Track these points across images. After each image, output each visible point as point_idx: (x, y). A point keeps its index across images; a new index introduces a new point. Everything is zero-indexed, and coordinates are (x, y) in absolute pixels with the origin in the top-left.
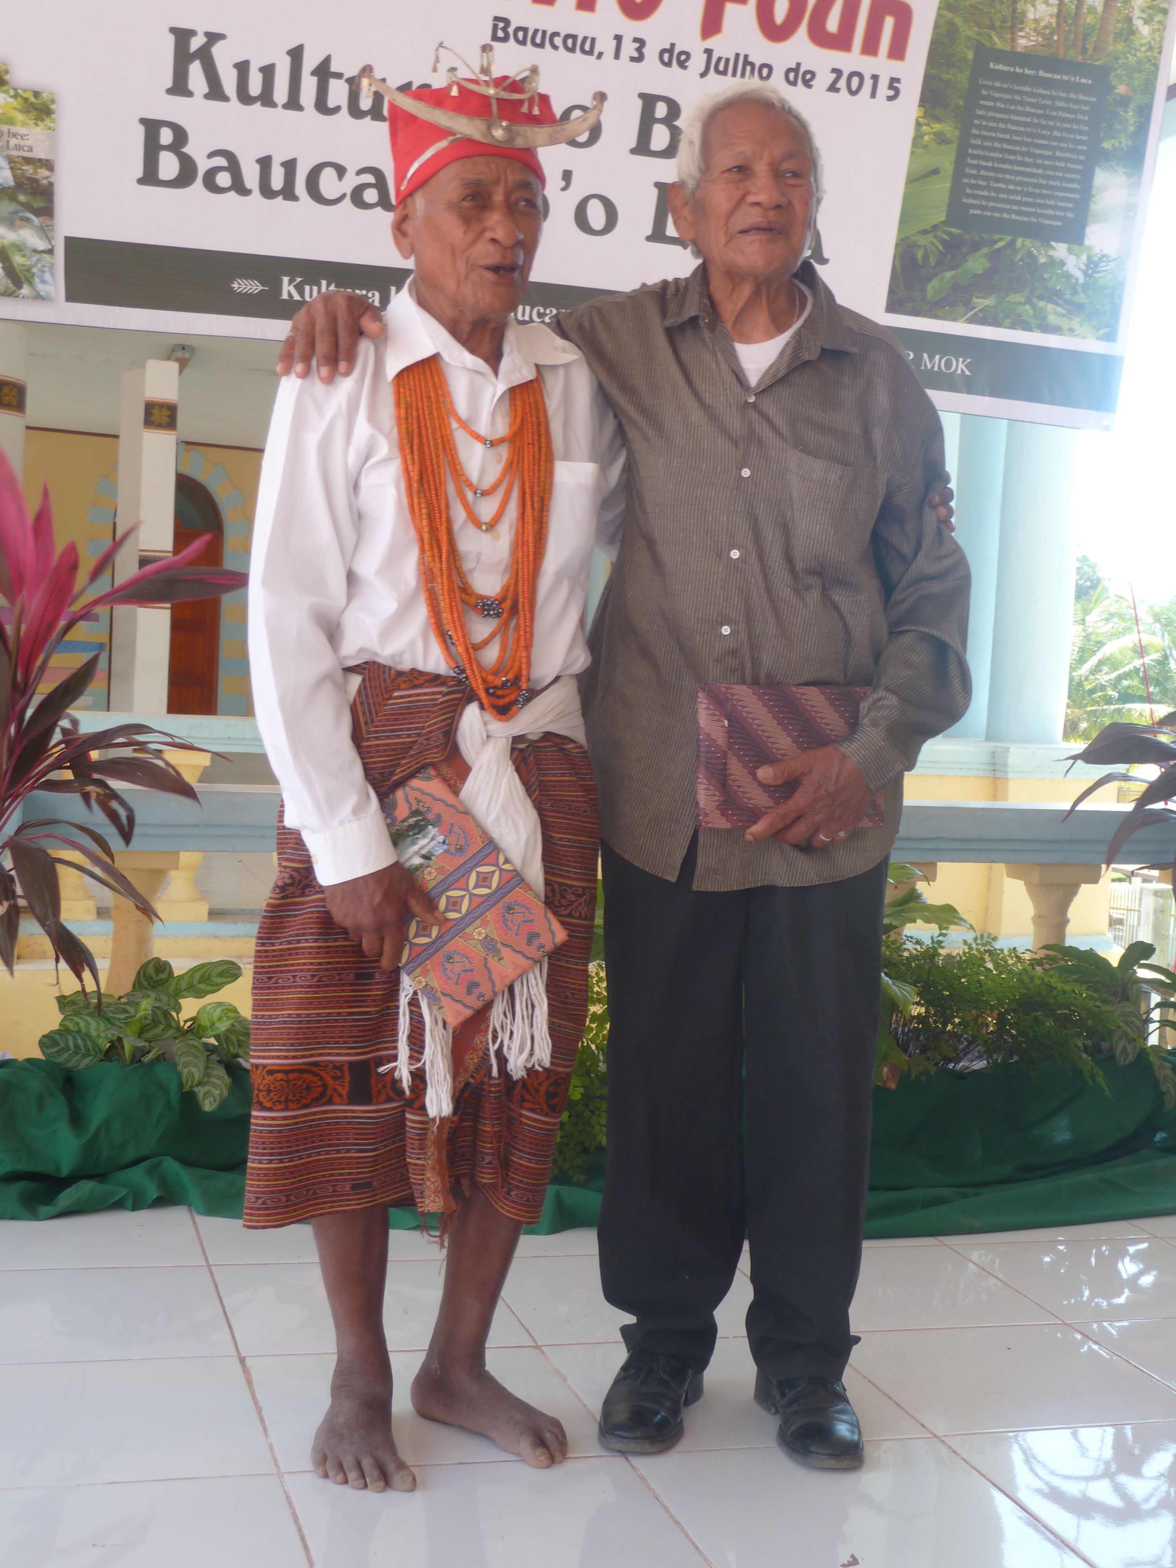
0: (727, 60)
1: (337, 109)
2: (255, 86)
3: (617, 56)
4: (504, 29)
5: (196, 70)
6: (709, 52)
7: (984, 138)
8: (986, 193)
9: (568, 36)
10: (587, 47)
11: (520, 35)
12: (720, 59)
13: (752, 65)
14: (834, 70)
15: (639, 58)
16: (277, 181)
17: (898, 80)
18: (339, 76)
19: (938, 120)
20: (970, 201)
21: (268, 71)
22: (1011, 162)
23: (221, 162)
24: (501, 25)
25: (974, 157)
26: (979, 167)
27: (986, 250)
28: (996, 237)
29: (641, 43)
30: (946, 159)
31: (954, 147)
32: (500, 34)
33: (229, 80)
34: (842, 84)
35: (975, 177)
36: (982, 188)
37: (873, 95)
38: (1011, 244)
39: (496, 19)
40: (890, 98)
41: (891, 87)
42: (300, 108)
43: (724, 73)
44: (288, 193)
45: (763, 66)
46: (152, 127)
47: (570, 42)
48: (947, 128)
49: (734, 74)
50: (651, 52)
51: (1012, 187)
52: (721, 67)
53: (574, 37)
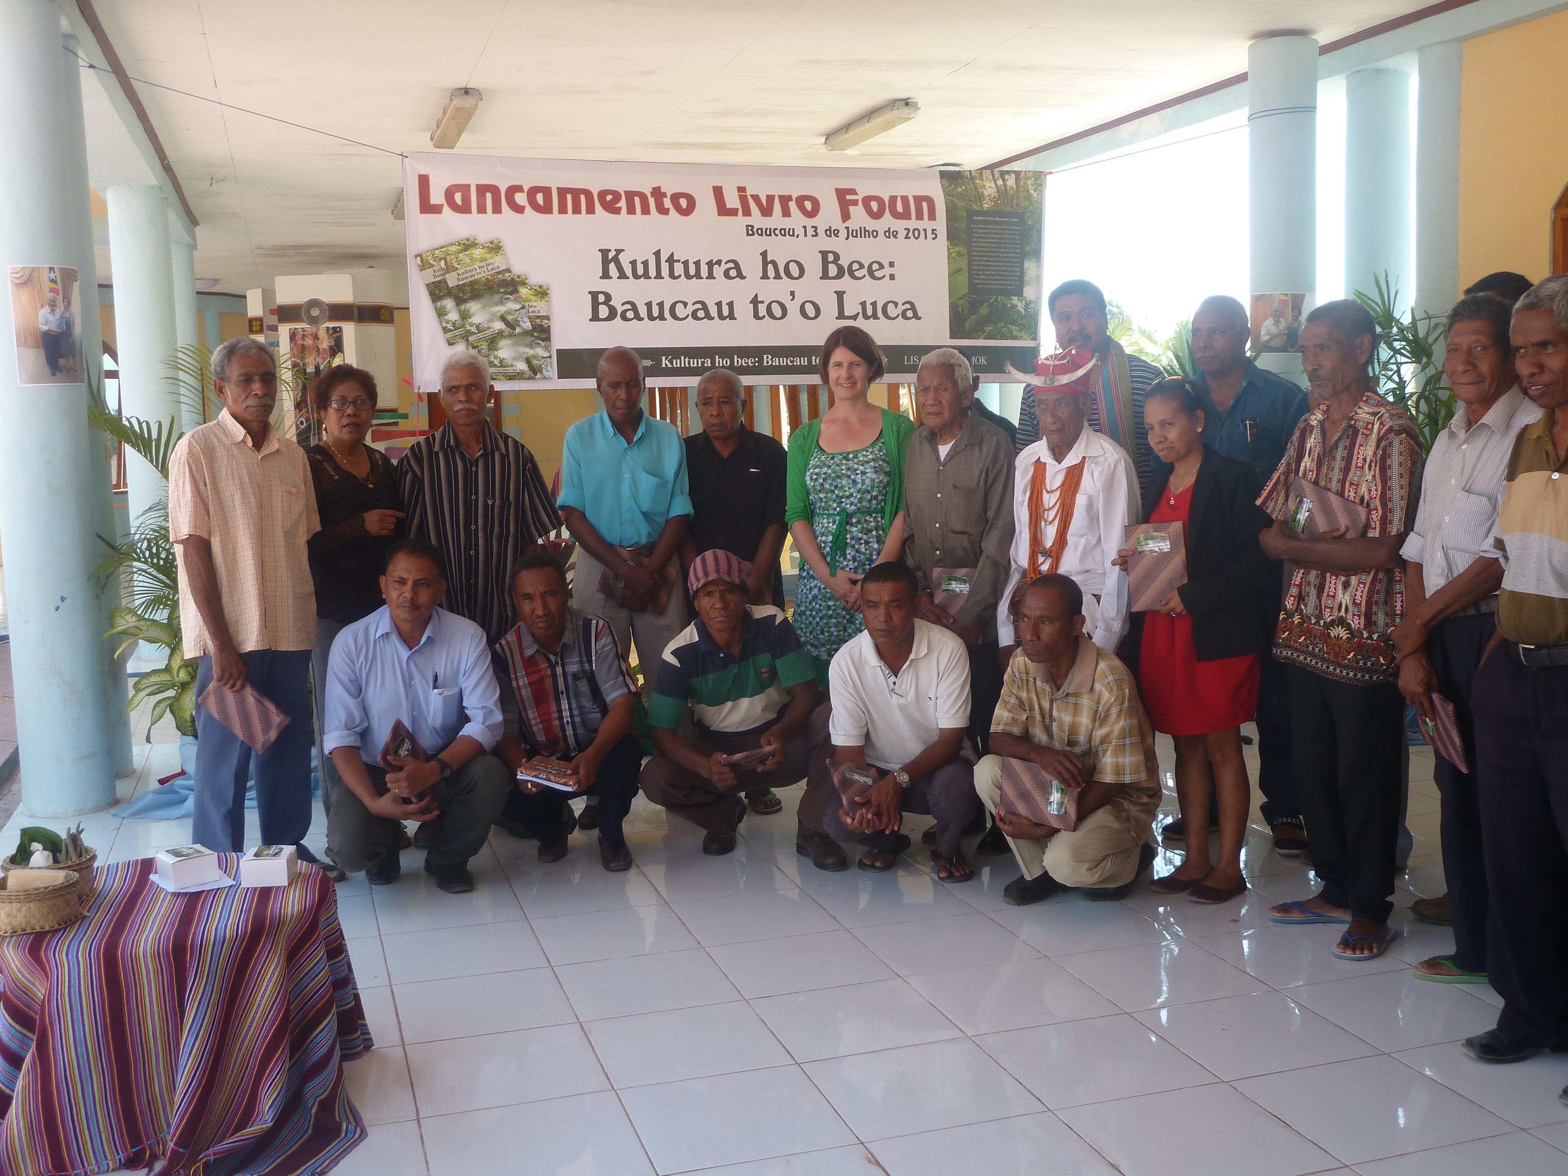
0: (857, 231)
1: (680, 276)
2: (640, 271)
3: (806, 235)
4: (752, 230)
5: (612, 266)
6: (847, 228)
7: (978, 251)
8: (983, 277)
9: (781, 230)
10: (791, 233)
11: (760, 231)
12: (853, 230)
13: (868, 231)
14: (906, 229)
15: (816, 235)
16: (656, 313)
17: (936, 230)
18: (678, 261)
19: (958, 246)
20: (977, 281)
21: (645, 263)
22: (992, 261)
23: (629, 306)
24: (750, 228)
25: (975, 261)
26: (978, 265)
27: (986, 304)
28: (990, 297)
29: (816, 228)
30: (964, 263)
31: (966, 257)
32: (750, 232)
33: (628, 270)
34: (911, 234)
35: (978, 270)
36: (981, 275)
37: (926, 238)
38: (996, 299)
39: (747, 226)
40: (933, 239)
41: (933, 233)
42: (663, 278)
43: (856, 236)
44: (661, 317)
45: (873, 231)
46: (594, 295)
47: (783, 232)
48: (962, 249)
49: (861, 237)
50: (821, 231)
51: (993, 273)
52: (854, 235)
53: (785, 229)
